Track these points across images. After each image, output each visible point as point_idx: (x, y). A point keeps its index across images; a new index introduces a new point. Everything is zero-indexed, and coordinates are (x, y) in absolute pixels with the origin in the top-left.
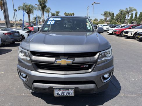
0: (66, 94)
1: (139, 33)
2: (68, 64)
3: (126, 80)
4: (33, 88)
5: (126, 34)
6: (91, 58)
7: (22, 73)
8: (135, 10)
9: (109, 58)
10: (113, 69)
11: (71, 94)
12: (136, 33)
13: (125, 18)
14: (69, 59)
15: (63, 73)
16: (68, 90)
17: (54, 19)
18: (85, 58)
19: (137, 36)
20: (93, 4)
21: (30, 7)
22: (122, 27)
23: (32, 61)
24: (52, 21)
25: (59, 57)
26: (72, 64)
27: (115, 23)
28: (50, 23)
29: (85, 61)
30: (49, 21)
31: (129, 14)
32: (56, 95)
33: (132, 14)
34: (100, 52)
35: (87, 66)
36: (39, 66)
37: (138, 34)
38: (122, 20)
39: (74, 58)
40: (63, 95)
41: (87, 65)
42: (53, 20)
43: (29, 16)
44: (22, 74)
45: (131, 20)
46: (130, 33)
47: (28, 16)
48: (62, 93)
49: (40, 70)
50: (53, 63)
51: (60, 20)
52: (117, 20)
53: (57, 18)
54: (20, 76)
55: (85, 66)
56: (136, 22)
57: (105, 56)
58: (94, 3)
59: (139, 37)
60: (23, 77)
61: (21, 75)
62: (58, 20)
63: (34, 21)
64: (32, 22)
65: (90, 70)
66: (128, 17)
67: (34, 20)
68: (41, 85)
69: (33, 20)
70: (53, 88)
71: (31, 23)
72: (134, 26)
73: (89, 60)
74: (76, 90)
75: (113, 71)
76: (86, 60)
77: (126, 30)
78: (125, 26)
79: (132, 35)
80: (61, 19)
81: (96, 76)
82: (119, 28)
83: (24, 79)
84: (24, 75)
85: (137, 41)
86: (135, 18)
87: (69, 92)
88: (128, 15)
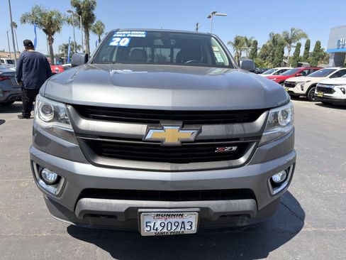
0: (174, 228)
1: (320, 86)
2: (182, 142)
3: (312, 192)
4: (77, 213)
5: (291, 89)
6: (246, 125)
7: (43, 172)
8: (304, 36)
9: (287, 130)
10: (295, 158)
11: (188, 227)
12: (314, 85)
13: (283, 53)
14: (185, 127)
15: (169, 169)
16: (182, 215)
17: (126, 34)
18: (229, 125)
19: (316, 92)
20: (210, 17)
21: (54, 17)
22: (278, 72)
23: (78, 133)
24: (124, 39)
25: (158, 123)
26: (196, 141)
27: (261, 64)
28: (119, 42)
29: (230, 133)
30: (114, 39)
31: (292, 44)
32: (146, 231)
33: (299, 45)
34: (269, 109)
35: (234, 148)
36: (98, 147)
37: (318, 87)
38: (276, 59)
39: (200, 125)
40: (165, 230)
41: (234, 145)
42: (124, 36)
43: (51, 41)
44: (45, 174)
45: (297, 59)
46: (298, 86)
47: (49, 39)
48: (164, 227)
49: (101, 161)
50: (140, 140)
51: (144, 36)
52: (264, 57)
53: (135, 32)
54: (37, 181)
55: (227, 149)
56: (307, 63)
57: (276, 123)
58: (214, 13)
59: (320, 94)
60: (47, 183)
61: (42, 178)
62: (139, 36)
63: (63, 55)
64: (57, 56)
65: (242, 160)
66: (289, 52)
67: (63, 50)
68: (102, 204)
69: (61, 52)
70: (140, 210)
71: (55, 59)
72: (306, 71)
73: (242, 132)
74: (204, 215)
75: (294, 164)
76: (233, 132)
77: (289, 80)
78: (286, 70)
79: (304, 92)
80: (147, 35)
81: (258, 176)
82: (271, 75)
83: (52, 189)
84: (52, 177)
85: (316, 104)
86: (305, 54)
87: (183, 223)
88: (289, 48)
